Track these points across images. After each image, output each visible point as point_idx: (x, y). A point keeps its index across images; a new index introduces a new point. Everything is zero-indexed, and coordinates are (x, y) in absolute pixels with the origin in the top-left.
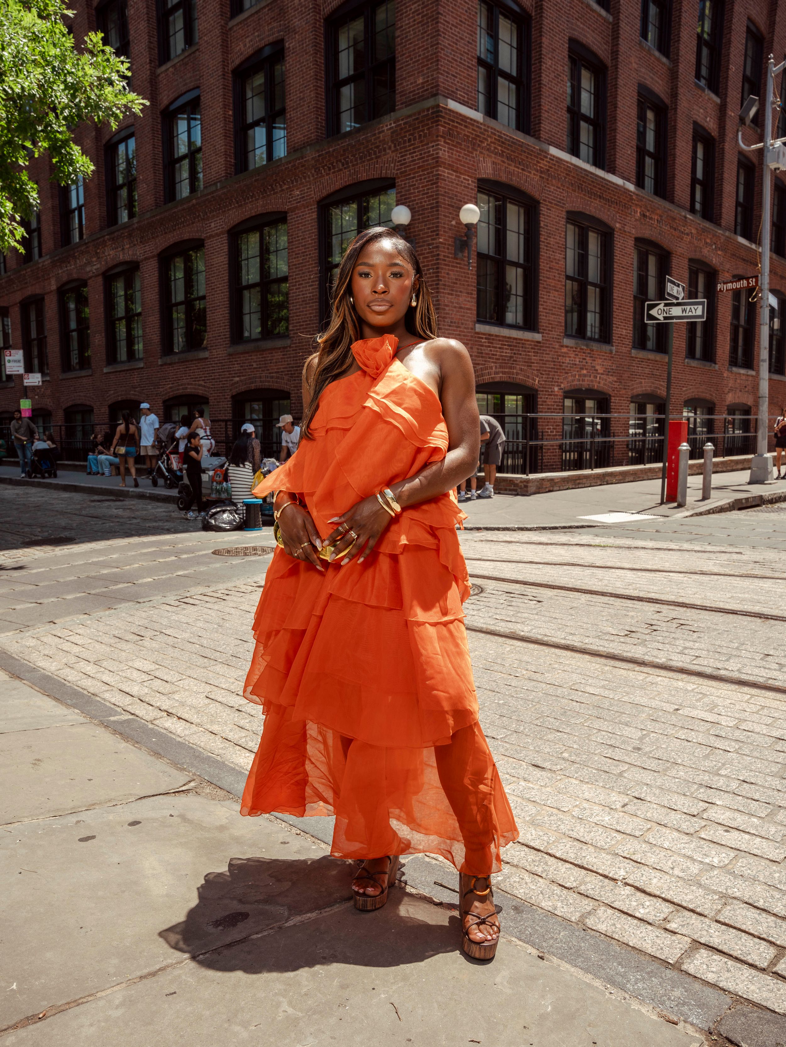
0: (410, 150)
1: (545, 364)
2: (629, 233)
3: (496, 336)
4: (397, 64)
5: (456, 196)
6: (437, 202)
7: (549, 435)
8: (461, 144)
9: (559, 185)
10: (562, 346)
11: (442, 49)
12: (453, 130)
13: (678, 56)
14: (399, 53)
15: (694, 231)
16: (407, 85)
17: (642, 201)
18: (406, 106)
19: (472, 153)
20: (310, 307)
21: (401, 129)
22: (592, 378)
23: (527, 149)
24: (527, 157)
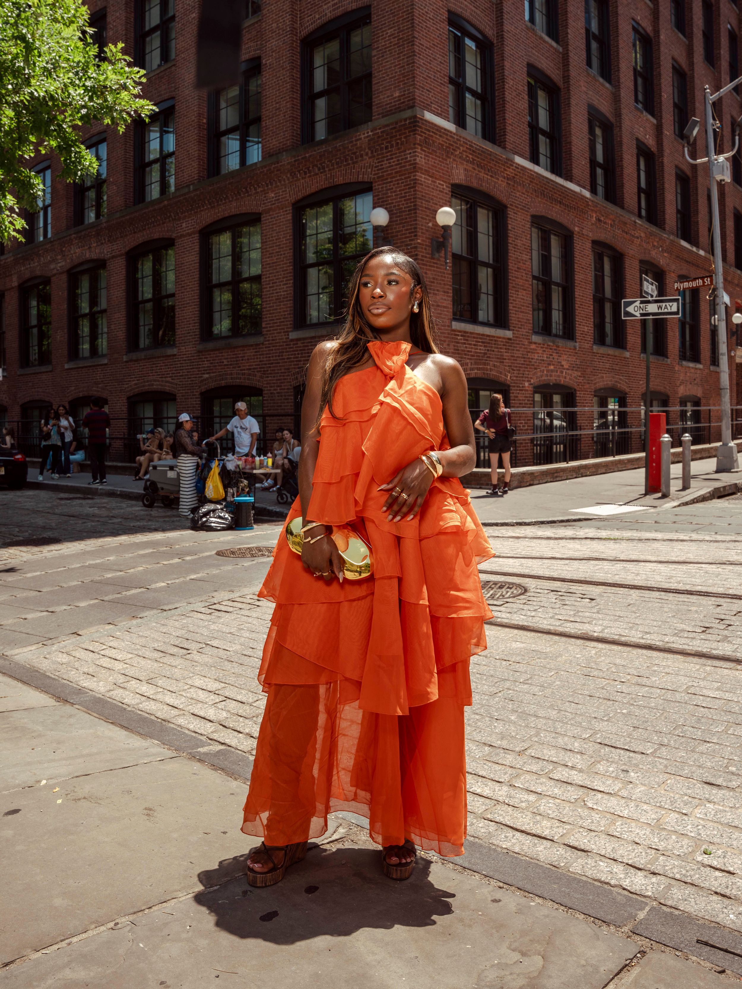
0: (387, 156)
1: (516, 360)
2: (587, 236)
3: (471, 333)
4: (373, 79)
5: (432, 199)
6: (415, 205)
7: (521, 430)
8: (436, 152)
9: (524, 191)
10: (531, 343)
11: (418, 67)
12: (429, 139)
13: (619, 82)
14: (376, 70)
15: (643, 235)
16: (384, 98)
17: (596, 206)
18: (383, 117)
19: (446, 160)
20: (284, 305)
21: (379, 137)
22: (558, 373)
23: (496, 158)
24: (495, 165)
